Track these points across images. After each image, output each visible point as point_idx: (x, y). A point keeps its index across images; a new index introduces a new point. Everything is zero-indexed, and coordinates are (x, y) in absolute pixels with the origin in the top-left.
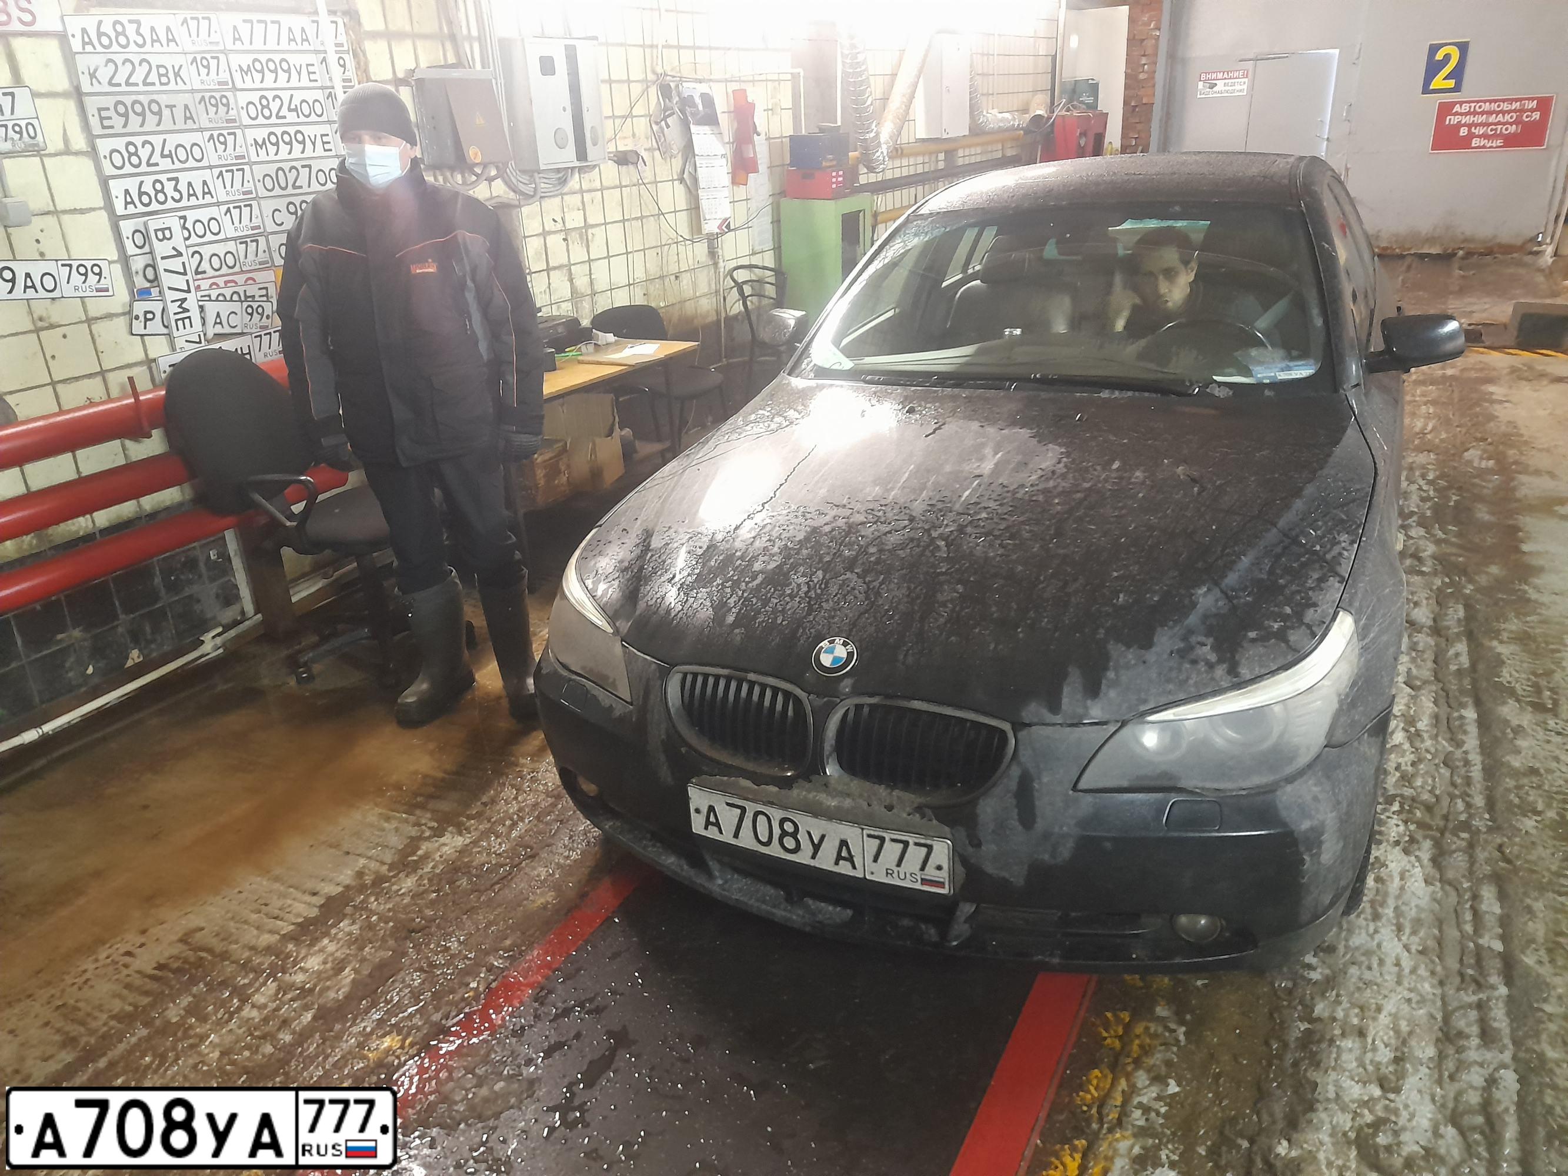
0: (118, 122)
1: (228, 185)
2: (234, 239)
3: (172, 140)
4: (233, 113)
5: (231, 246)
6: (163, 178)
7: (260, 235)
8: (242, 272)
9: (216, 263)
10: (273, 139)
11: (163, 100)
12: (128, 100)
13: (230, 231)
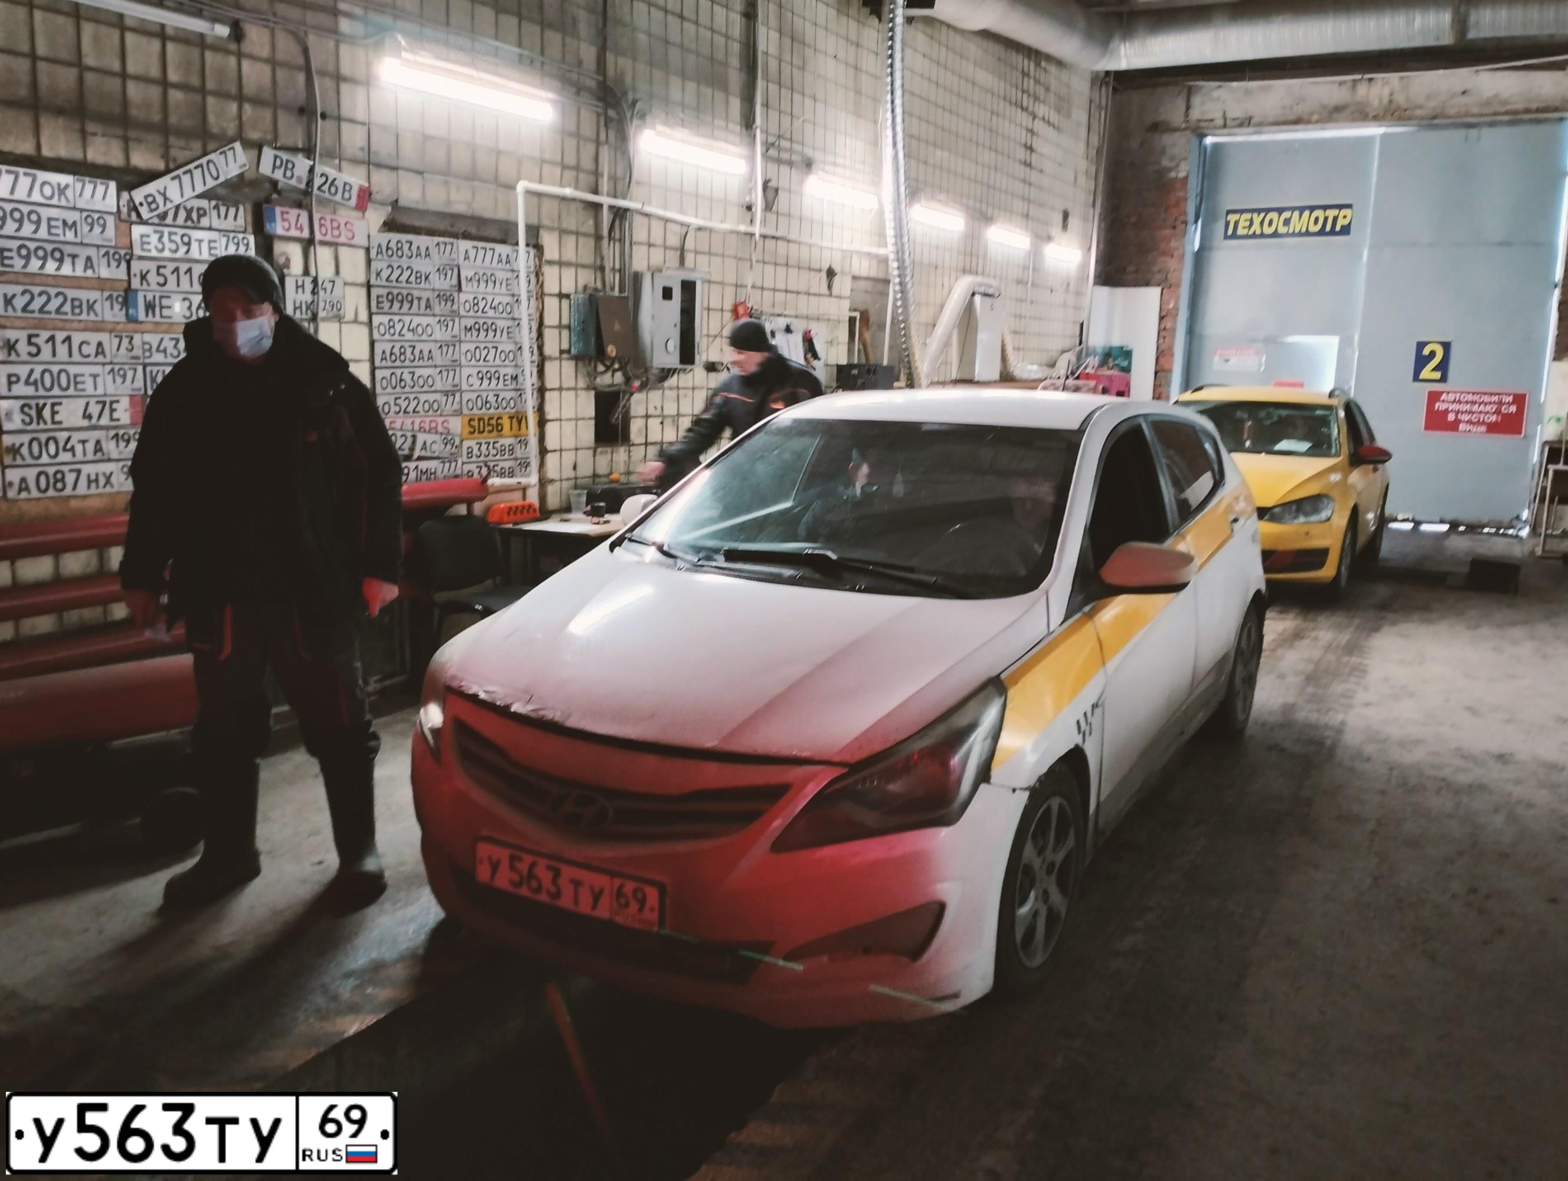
0: (387, 305)
1: (444, 353)
2: (442, 392)
3: (416, 320)
4: (455, 307)
5: (437, 396)
6: (407, 345)
7: (458, 391)
8: (441, 415)
9: (427, 406)
10: (477, 326)
11: (416, 293)
12: (395, 292)
13: (439, 386)
